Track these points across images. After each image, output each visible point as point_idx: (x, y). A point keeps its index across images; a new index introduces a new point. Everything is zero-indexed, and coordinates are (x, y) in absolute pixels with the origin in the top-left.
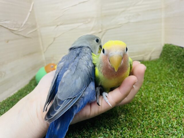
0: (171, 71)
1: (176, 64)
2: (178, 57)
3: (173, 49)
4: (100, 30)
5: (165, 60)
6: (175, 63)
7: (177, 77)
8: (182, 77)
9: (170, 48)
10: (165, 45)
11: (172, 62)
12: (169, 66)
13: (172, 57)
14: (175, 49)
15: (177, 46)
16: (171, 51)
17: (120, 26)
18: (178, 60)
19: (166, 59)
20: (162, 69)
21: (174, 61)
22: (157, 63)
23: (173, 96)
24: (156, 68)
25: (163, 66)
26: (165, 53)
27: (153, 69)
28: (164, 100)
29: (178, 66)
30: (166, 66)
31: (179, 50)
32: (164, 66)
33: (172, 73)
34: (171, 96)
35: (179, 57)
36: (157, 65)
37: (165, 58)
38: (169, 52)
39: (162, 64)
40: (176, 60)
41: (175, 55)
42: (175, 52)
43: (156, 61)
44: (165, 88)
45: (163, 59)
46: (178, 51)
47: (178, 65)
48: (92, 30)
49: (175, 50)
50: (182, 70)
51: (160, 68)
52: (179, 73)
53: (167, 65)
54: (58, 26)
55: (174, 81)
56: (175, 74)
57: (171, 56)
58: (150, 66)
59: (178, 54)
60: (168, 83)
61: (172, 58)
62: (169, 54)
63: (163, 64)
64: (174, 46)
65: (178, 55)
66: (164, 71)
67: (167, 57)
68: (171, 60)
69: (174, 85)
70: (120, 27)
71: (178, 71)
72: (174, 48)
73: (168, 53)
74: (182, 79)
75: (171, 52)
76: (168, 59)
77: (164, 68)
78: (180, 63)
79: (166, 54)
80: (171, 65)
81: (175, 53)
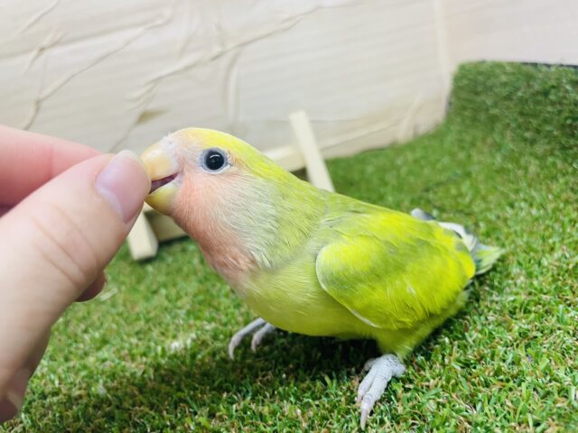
0: (504, 158)
1: (519, 131)
2: (523, 101)
3: (497, 77)
4: (217, 50)
5: (468, 122)
6: (513, 125)
7: (538, 175)
8: (559, 175)
9: (480, 73)
10: (462, 67)
11: (499, 126)
12: (489, 140)
13: (495, 105)
14: (505, 73)
15: (512, 64)
16: (489, 83)
17: (287, 25)
18: (522, 114)
19: (474, 119)
20: (469, 156)
21: (508, 121)
22: (442, 141)
23: (557, 254)
24: (446, 160)
25: (467, 145)
26: (464, 95)
27: (439, 166)
28: (530, 275)
29: (528, 135)
30: (479, 144)
31: (520, 73)
32: (473, 144)
33: (510, 166)
34: (547, 255)
35: (526, 100)
36: (447, 145)
37: (467, 113)
38: (480, 89)
39: (461, 141)
40: (515, 115)
41: (509, 98)
42: (505, 84)
43: (437, 135)
44: (509, 227)
45: (459, 120)
46: (518, 80)
47: (528, 130)
48: (184, 51)
49: (504, 78)
50: (548, 147)
51: (462, 155)
52: (537, 162)
53: (484, 140)
54: (42, 50)
55: (534, 193)
56: (526, 169)
57: (489, 102)
58: (423, 157)
59: (517, 89)
60: (512, 206)
61: (494, 111)
62: (483, 97)
63: (468, 138)
64: (499, 66)
65: (520, 94)
66: (479, 163)
67: (476, 110)
68: (493, 119)
69: (539, 209)
70: (289, 29)
71: (531, 154)
72: (498, 71)
73: (477, 94)
74: (557, 180)
75: (491, 88)
76: (482, 116)
77: (474, 153)
78: (535, 122)
79: (470, 101)
80: (497, 138)
81: (505, 91)
